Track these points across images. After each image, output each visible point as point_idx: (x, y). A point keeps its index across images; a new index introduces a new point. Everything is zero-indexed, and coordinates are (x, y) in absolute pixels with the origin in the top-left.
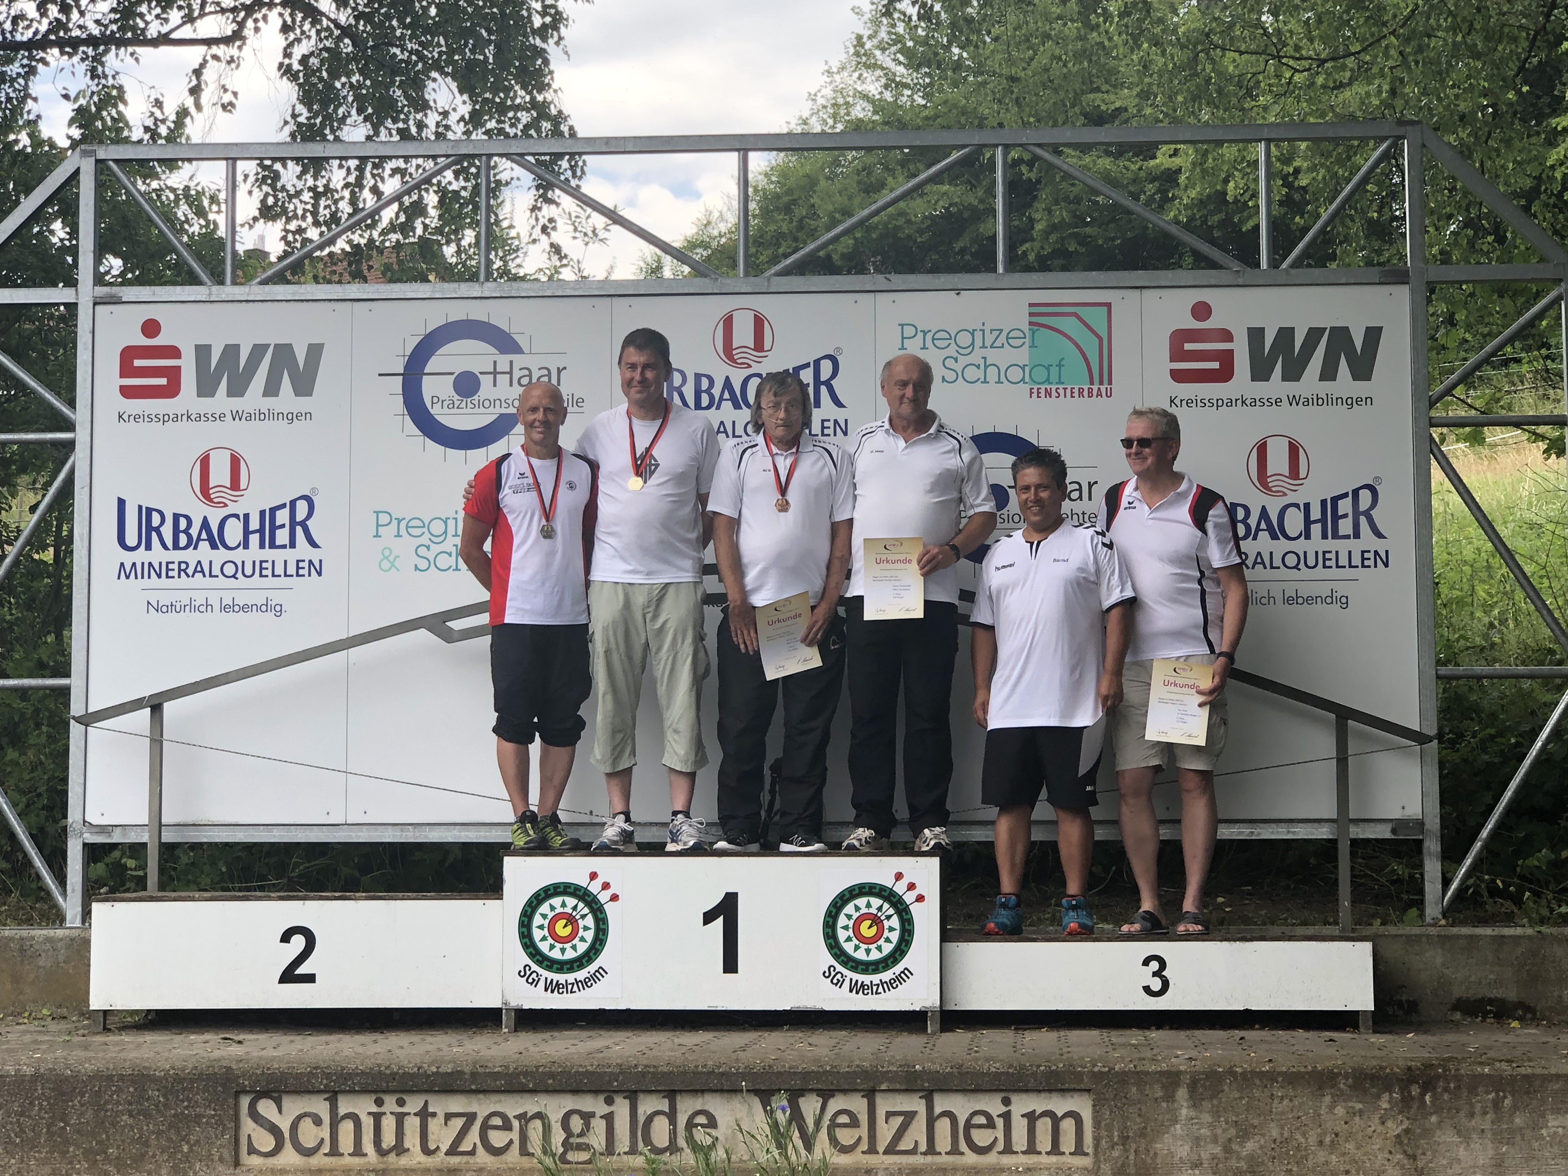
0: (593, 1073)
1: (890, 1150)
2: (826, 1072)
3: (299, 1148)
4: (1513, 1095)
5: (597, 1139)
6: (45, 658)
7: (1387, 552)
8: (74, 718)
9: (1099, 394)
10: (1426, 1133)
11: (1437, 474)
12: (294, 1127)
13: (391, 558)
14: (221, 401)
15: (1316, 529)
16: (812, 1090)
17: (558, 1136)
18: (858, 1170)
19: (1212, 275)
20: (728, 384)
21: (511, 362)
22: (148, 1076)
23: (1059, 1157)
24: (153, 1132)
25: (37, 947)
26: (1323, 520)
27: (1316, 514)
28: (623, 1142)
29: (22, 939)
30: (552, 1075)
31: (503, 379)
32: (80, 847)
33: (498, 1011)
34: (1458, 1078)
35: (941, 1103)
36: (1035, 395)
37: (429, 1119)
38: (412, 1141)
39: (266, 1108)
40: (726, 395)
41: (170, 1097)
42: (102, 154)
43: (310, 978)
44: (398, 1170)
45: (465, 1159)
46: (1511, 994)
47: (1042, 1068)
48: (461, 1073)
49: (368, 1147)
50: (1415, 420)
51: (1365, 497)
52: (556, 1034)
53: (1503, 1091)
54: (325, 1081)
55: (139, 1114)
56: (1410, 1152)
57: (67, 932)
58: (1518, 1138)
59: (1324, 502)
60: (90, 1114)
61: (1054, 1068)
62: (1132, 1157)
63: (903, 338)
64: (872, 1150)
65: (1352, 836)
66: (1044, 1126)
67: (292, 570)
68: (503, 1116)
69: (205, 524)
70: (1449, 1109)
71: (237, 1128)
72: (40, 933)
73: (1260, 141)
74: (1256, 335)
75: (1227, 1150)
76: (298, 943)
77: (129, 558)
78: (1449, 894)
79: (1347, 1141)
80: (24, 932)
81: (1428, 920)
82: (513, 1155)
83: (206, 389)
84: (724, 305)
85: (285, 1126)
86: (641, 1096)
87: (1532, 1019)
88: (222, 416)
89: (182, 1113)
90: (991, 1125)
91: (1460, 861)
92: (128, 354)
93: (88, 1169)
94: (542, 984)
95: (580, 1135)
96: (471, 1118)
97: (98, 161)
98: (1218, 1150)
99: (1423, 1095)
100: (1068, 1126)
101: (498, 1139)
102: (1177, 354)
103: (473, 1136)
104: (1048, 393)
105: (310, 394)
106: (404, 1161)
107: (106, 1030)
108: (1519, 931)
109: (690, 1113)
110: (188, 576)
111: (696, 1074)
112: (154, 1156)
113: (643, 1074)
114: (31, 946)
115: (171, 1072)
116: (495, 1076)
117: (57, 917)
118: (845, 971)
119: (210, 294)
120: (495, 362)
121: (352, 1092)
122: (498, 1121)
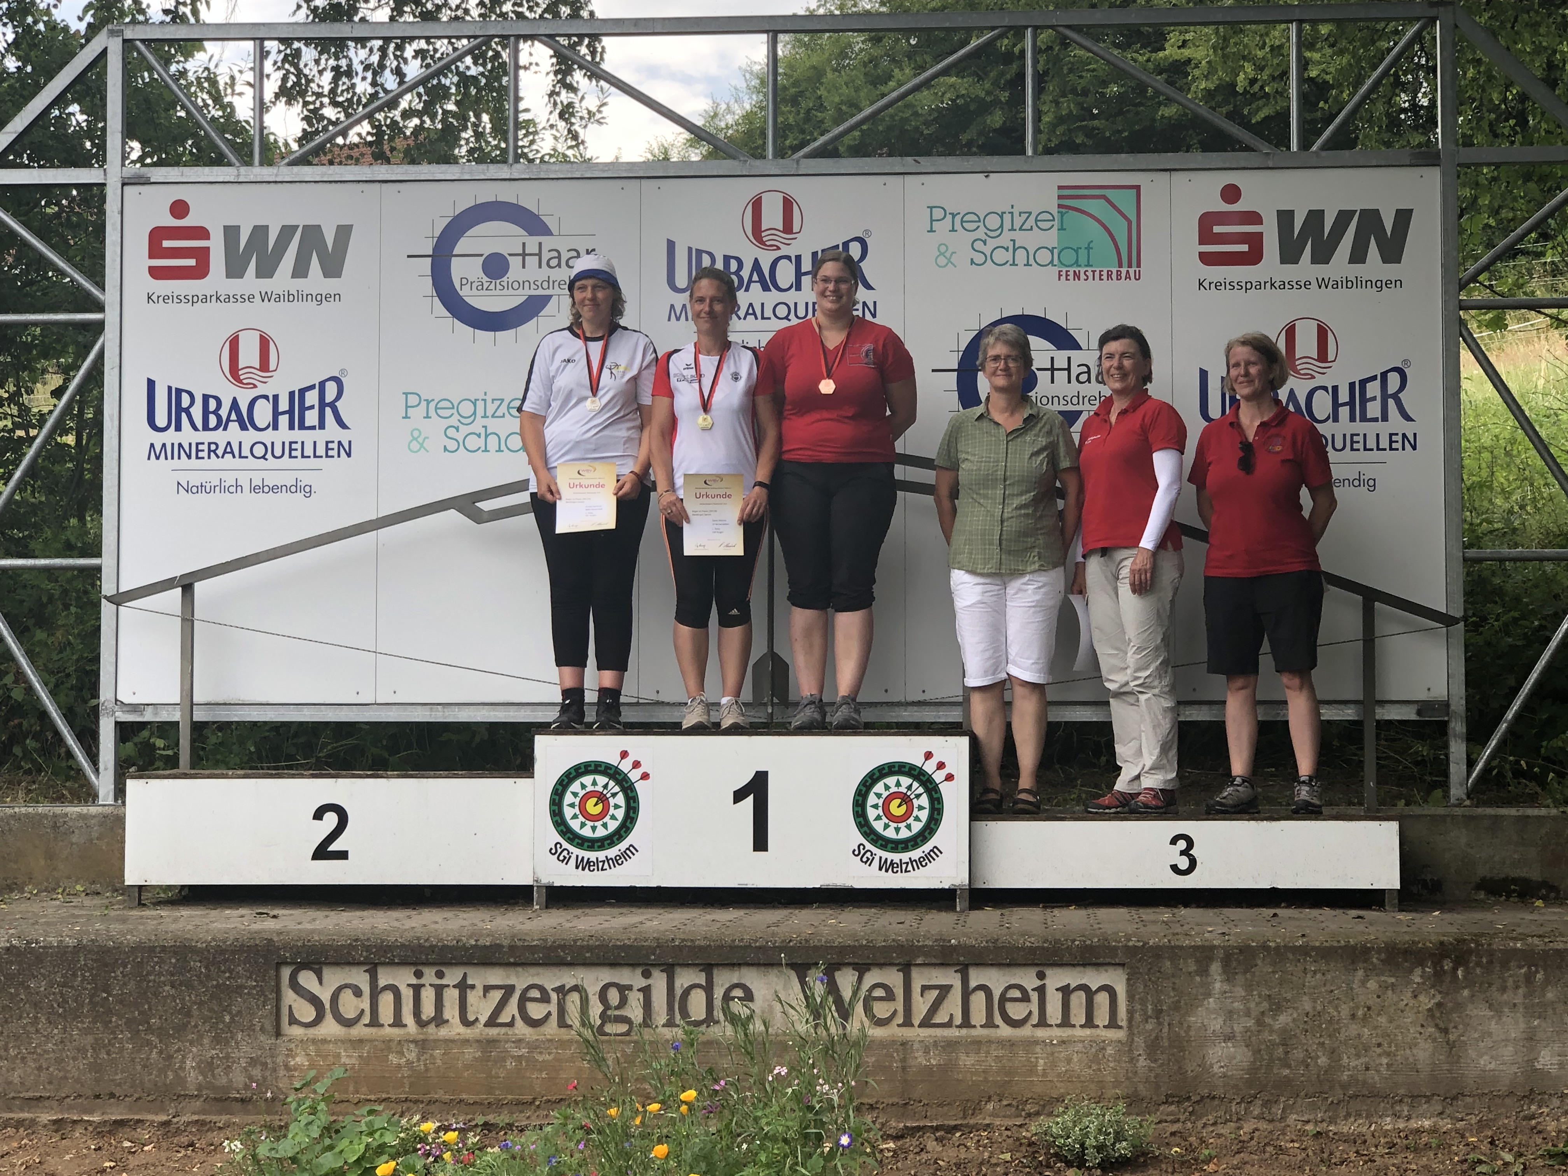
0: (630, 947)
1: (926, 1023)
2: (861, 946)
3: (340, 1019)
4: (1545, 970)
5: (635, 1012)
6: (73, 540)
7: (1415, 434)
8: (106, 597)
9: (1128, 276)
10: (1459, 1006)
11: (1466, 356)
12: (335, 998)
13: (420, 440)
14: (250, 282)
15: (1344, 412)
16: (849, 964)
17: (596, 1009)
18: (894, 1042)
19: (1242, 158)
20: (756, 265)
21: (540, 244)
22: (190, 947)
23: (1093, 1030)
24: (195, 1003)
25: (71, 824)
26: (1351, 403)
27: (1344, 397)
28: (660, 1016)
29: (55, 816)
30: (589, 948)
31: (532, 261)
32: (112, 726)
33: (530, 887)
34: (1491, 953)
35: (977, 977)
36: (1063, 278)
37: (468, 991)
38: (451, 1012)
39: (307, 980)
40: (755, 277)
41: (212, 969)
42: (129, 35)
43: (343, 855)
44: (439, 1040)
45: (503, 1030)
46: (1534, 874)
47: (1077, 943)
48: (500, 946)
49: (408, 1018)
50: (1445, 302)
51: (1394, 380)
52: (587, 911)
53: (1536, 965)
54: (365, 954)
55: (181, 985)
56: (1442, 1025)
57: (100, 809)
58: (1550, 1011)
59: (1352, 385)
60: (132, 985)
61: (1089, 942)
62: (1166, 1030)
63: (932, 221)
64: (907, 1023)
65: (1377, 717)
66: (1078, 1000)
67: (321, 451)
68: (541, 989)
69: (235, 405)
70: (1482, 983)
71: (278, 999)
72: (74, 810)
73: (1291, 22)
74: (1285, 217)
75: (1260, 1022)
76: (331, 819)
77: (159, 439)
78: (1474, 775)
79: (1379, 1015)
80: (58, 809)
81: (1453, 800)
82: (551, 1028)
83: (235, 270)
84: (753, 187)
85: (325, 997)
86: (678, 970)
87: (1556, 898)
88: (251, 298)
89: (224, 984)
90: (1025, 998)
91: (1484, 744)
92: (157, 235)
93: (131, 1039)
94: (573, 862)
95: (618, 1008)
96: (509, 990)
97: (125, 41)
98: (1250, 1023)
99: (1455, 969)
100: (1102, 999)
101: (536, 1011)
102: (1206, 236)
103: (512, 1008)
104: (1077, 276)
105: (339, 275)
106: (443, 1032)
107: (141, 905)
108: (1543, 812)
109: (727, 986)
110: (218, 457)
111: (733, 948)
112: (196, 1026)
113: (680, 948)
114: (65, 822)
115: (213, 944)
116: (532, 949)
117: (90, 795)
118: (874, 850)
119: (238, 175)
120: (524, 244)
121: (392, 963)
122: (535, 994)
